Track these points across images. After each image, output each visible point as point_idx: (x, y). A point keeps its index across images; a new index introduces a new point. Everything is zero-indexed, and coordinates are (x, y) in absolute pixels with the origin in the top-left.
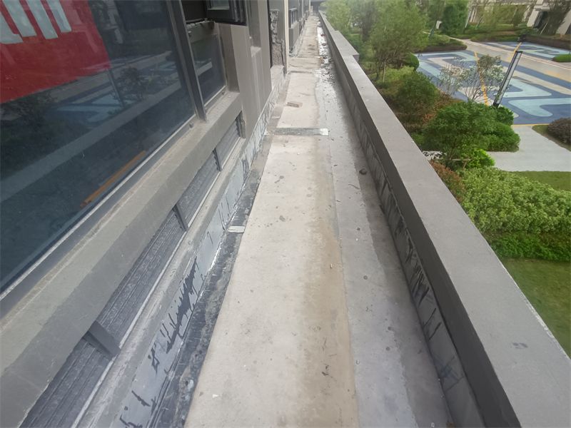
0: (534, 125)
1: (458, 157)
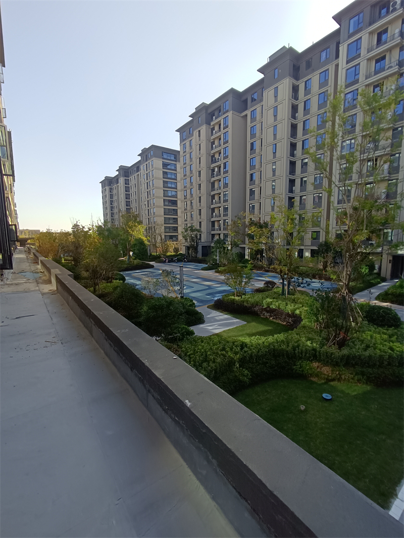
0: (207, 306)
1: (171, 335)
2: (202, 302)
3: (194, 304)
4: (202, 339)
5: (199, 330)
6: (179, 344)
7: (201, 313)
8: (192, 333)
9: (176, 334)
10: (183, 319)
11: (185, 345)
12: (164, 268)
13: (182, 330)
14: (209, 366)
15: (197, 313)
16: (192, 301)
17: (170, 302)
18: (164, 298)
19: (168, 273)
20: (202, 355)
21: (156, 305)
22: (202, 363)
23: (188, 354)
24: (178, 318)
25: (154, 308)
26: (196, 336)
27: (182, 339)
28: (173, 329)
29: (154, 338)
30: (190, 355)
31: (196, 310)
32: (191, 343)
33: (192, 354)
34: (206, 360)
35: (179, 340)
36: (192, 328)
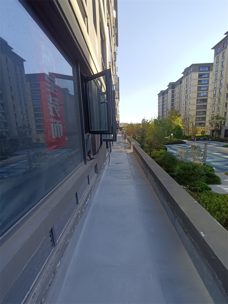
0: (224, 172)
1: (194, 187)
2: (220, 169)
3: (213, 170)
4: (218, 195)
5: (215, 188)
6: (199, 194)
7: (218, 177)
8: (210, 189)
9: (197, 187)
10: (204, 178)
11: (203, 196)
12: (193, 144)
13: (202, 186)
14: (221, 215)
15: (215, 176)
16: (212, 168)
17: (195, 167)
18: (191, 163)
19: (195, 148)
20: (216, 205)
21: (185, 167)
22: (216, 211)
23: (205, 202)
24: (200, 177)
25: (184, 169)
26: (213, 192)
27: (202, 192)
28: (195, 183)
29: (182, 186)
30: (206, 203)
31: (215, 174)
32: (208, 195)
33: (208, 203)
34: (219, 209)
35: (199, 191)
36: (210, 186)
